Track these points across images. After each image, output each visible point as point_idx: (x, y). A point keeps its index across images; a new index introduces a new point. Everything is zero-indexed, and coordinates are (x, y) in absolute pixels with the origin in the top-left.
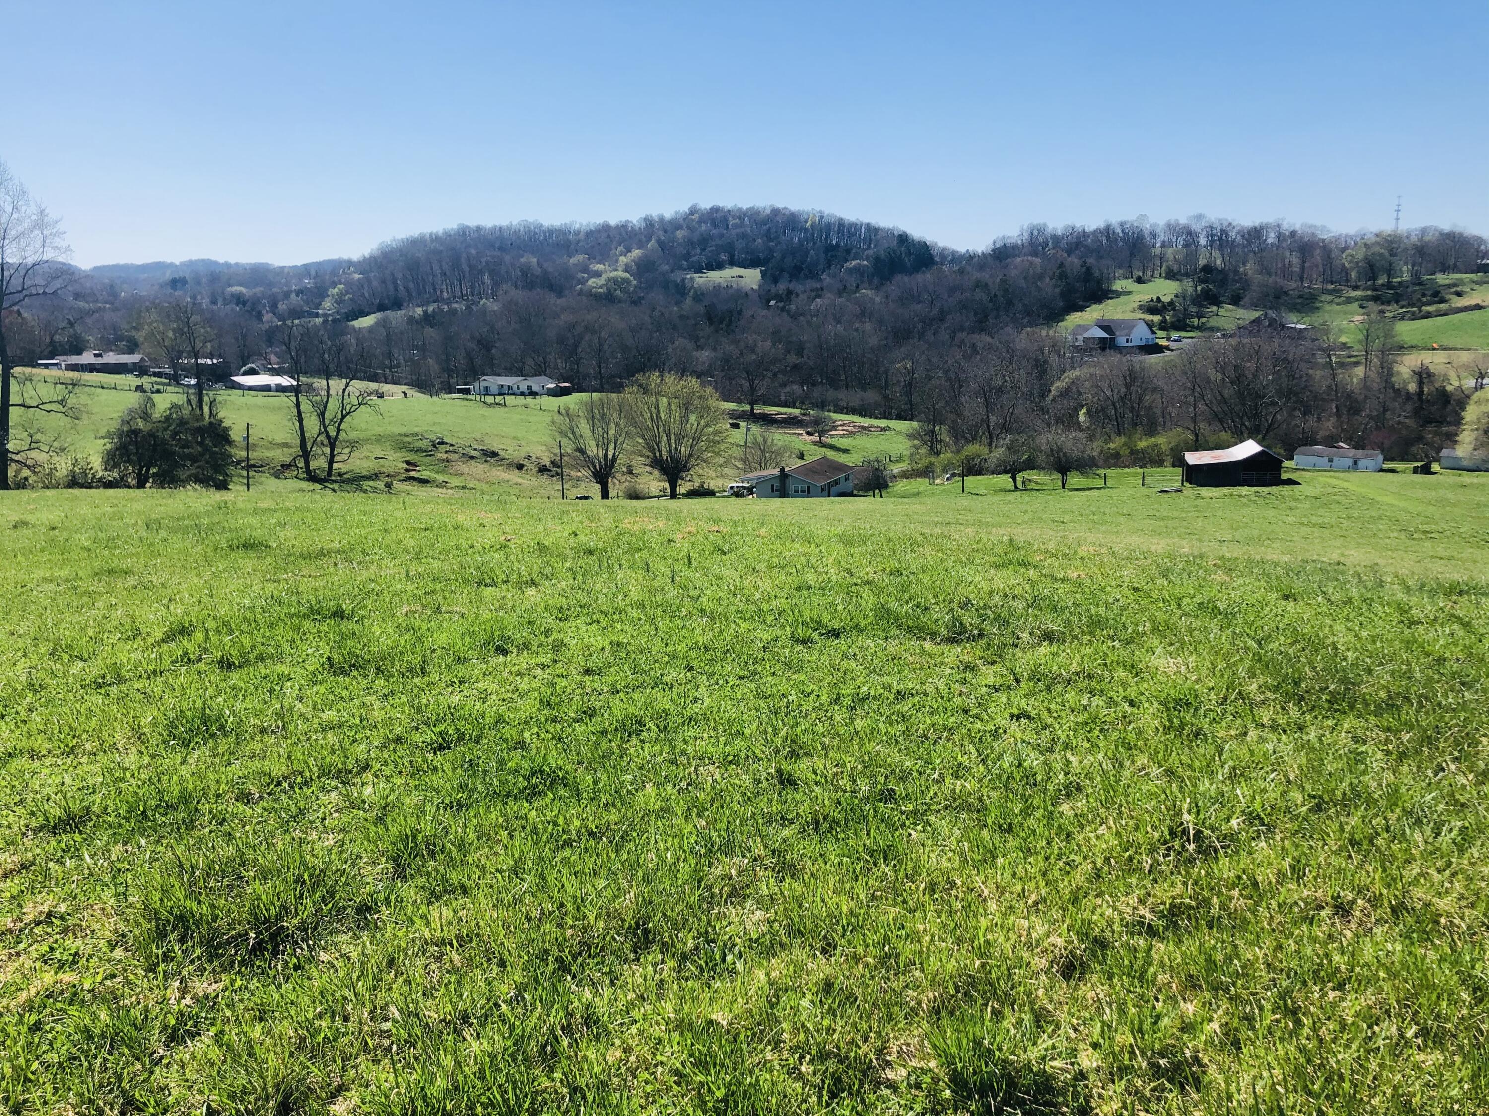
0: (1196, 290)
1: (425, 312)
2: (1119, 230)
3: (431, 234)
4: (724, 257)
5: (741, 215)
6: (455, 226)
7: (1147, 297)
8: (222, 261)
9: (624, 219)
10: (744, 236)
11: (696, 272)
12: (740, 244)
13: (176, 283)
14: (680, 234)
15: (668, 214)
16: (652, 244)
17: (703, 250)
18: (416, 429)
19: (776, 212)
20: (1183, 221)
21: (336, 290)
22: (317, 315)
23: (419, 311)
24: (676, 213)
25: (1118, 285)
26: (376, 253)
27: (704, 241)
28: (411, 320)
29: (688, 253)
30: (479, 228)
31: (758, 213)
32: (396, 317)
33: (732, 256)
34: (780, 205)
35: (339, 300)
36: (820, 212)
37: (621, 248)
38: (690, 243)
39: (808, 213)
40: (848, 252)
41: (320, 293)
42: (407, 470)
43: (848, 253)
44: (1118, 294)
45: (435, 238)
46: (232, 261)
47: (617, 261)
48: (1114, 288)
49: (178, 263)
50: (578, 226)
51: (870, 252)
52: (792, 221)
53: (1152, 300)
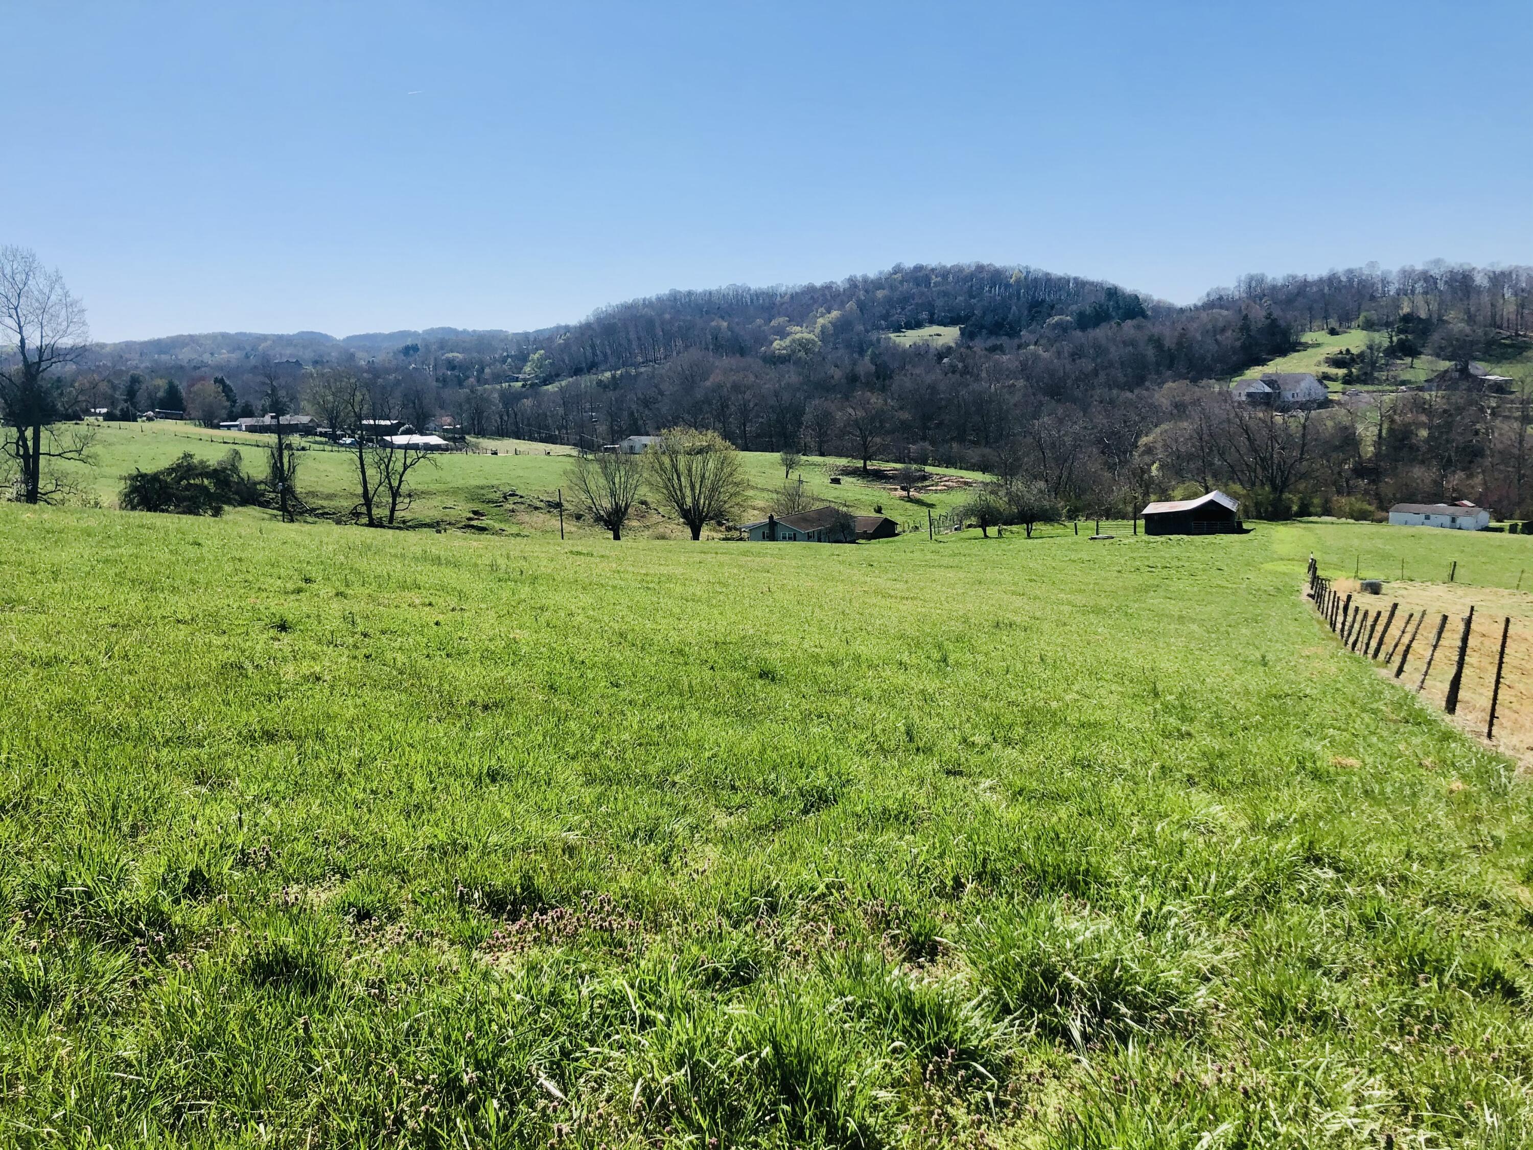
0: (1391, 342)
1: (614, 377)
2: (1344, 279)
3: (644, 300)
4: (924, 315)
5: (945, 273)
6: (667, 292)
7: (1336, 350)
8: (460, 329)
9: (828, 281)
10: (945, 294)
11: (894, 332)
12: (939, 303)
13: (409, 350)
14: (880, 294)
15: (872, 274)
16: (851, 305)
17: (903, 309)
18: (495, 482)
19: (980, 268)
20: (1419, 267)
21: (537, 355)
22: (517, 380)
23: (608, 374)
24: (880, 273)
25: (1307, 338)
26: (592, 319)
27: (905, 299)
28: (600, 383)
29: (888, 312)
30: (690, 293)
31: (961, 270)
32: (586, 381)
33: (932, 314)
34: (985, 262)
35: (540, 365)
36: (1027, 267)
37: (822, 310)
38: (889, 301)
39: (1013, 269)
40: (1052, 307)
41: (523, 358)
42: (470, 519)
43: (1052, 309)
44: (1306, 346)
45: (648, 304)
46: (470, 329)
47: (815, 323)
48: (1303, 340)
49: (421, 332)
50: (784, 288)
51: (1074, 307)
52: (997, 277)
53: (1341, 352)
